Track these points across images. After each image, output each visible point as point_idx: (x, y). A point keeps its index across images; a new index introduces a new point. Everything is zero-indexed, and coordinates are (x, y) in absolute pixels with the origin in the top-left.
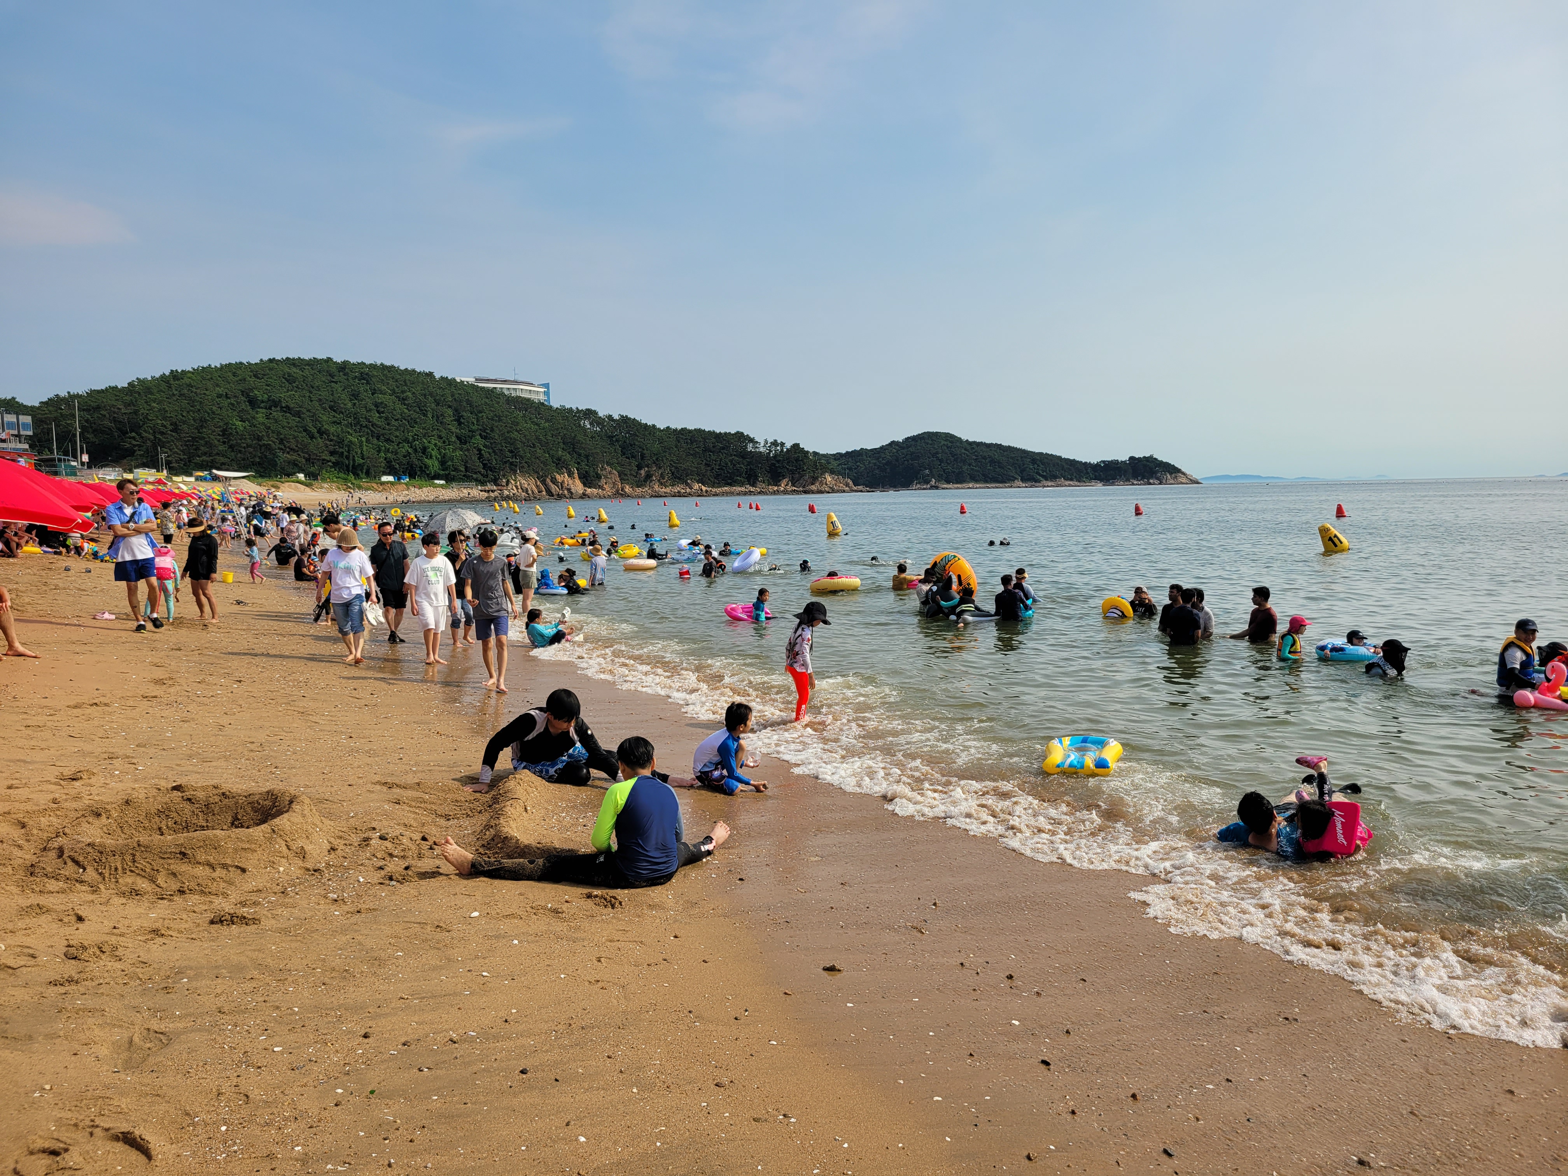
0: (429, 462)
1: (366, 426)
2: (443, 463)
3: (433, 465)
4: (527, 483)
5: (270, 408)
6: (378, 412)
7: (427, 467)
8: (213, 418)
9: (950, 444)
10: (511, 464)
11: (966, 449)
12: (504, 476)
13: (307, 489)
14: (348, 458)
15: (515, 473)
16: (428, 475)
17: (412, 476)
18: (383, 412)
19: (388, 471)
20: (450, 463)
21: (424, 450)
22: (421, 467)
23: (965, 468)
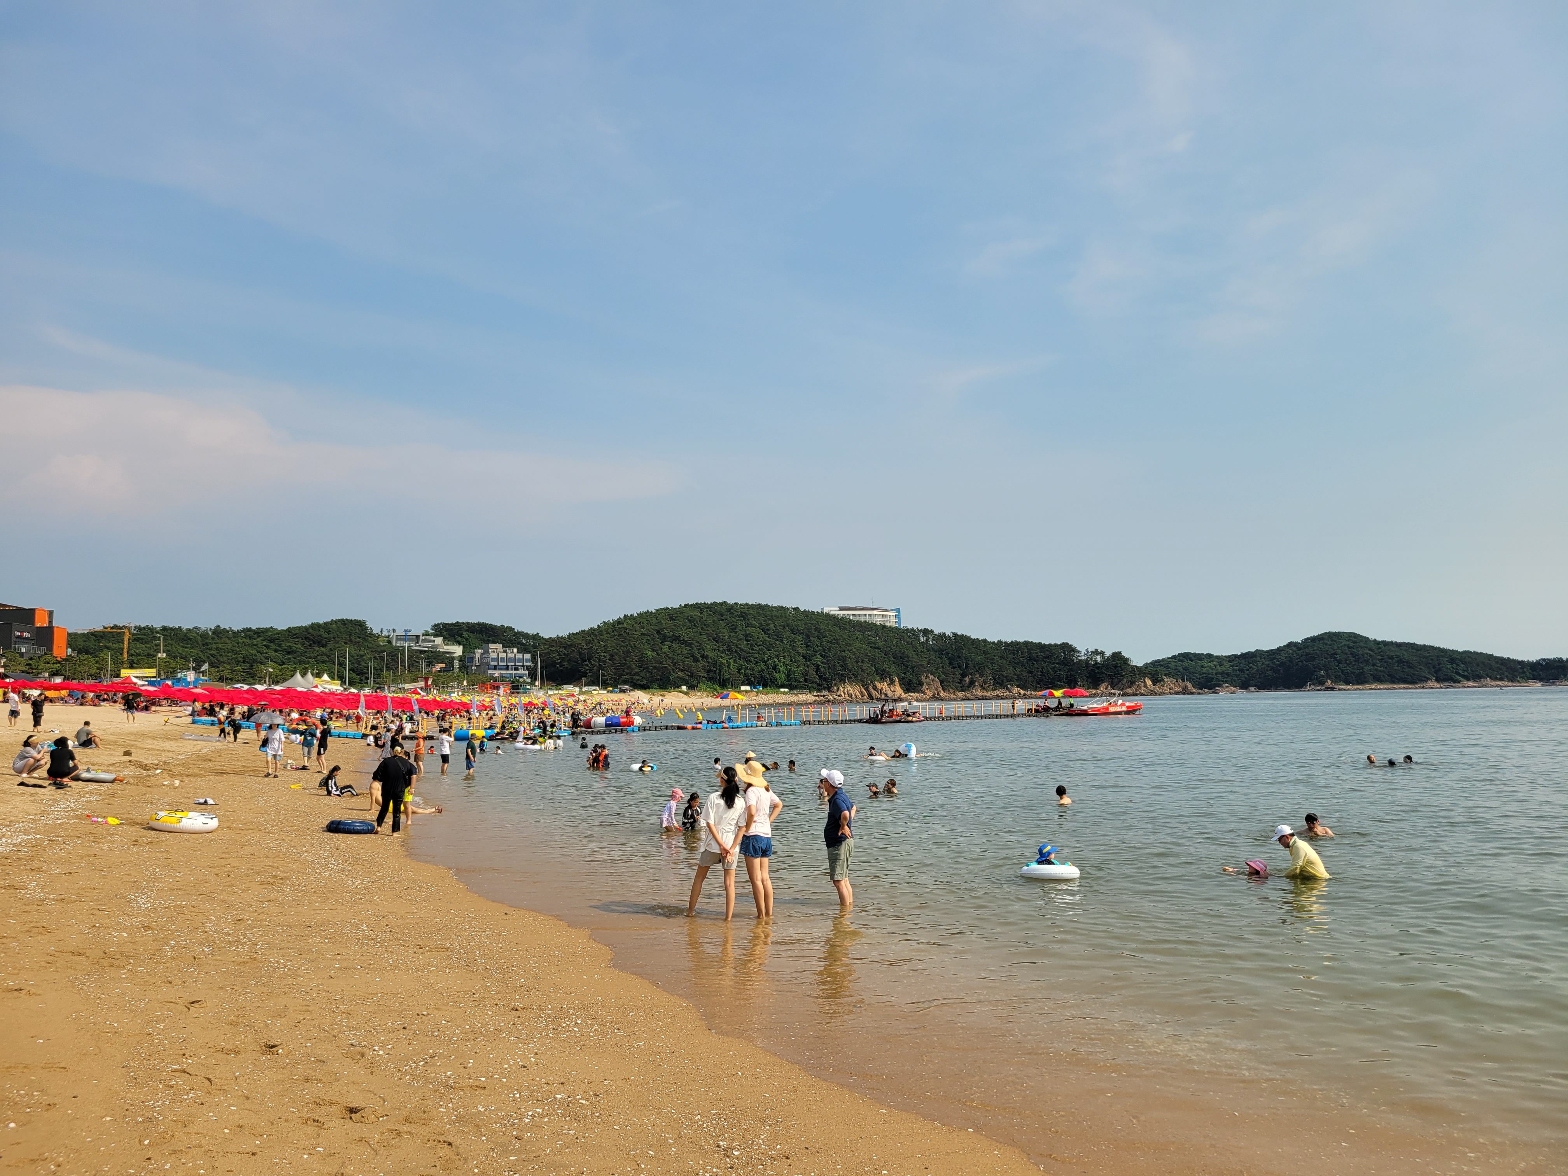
0: (777, 676)
1: (736, 651)
2: (788, 676)
3: (781, 677)
4: (854, 690)
5: (672, 642)
6: (747, 641)
7: (775, 679)
8: (634, 651)
9: (1351, 645)
10: (842, 675)
11: (1370, 650)
12: (835, 684)
13: (686, 697)
14: (719, 674)
15: (845, 682)
16: (776, 685)
17: (764, 686)
18: (750, 641)
19: (746, 682)
20: (792, 676)
21: (775, 668)
22: (771, 680)
23: (1367, 669)
